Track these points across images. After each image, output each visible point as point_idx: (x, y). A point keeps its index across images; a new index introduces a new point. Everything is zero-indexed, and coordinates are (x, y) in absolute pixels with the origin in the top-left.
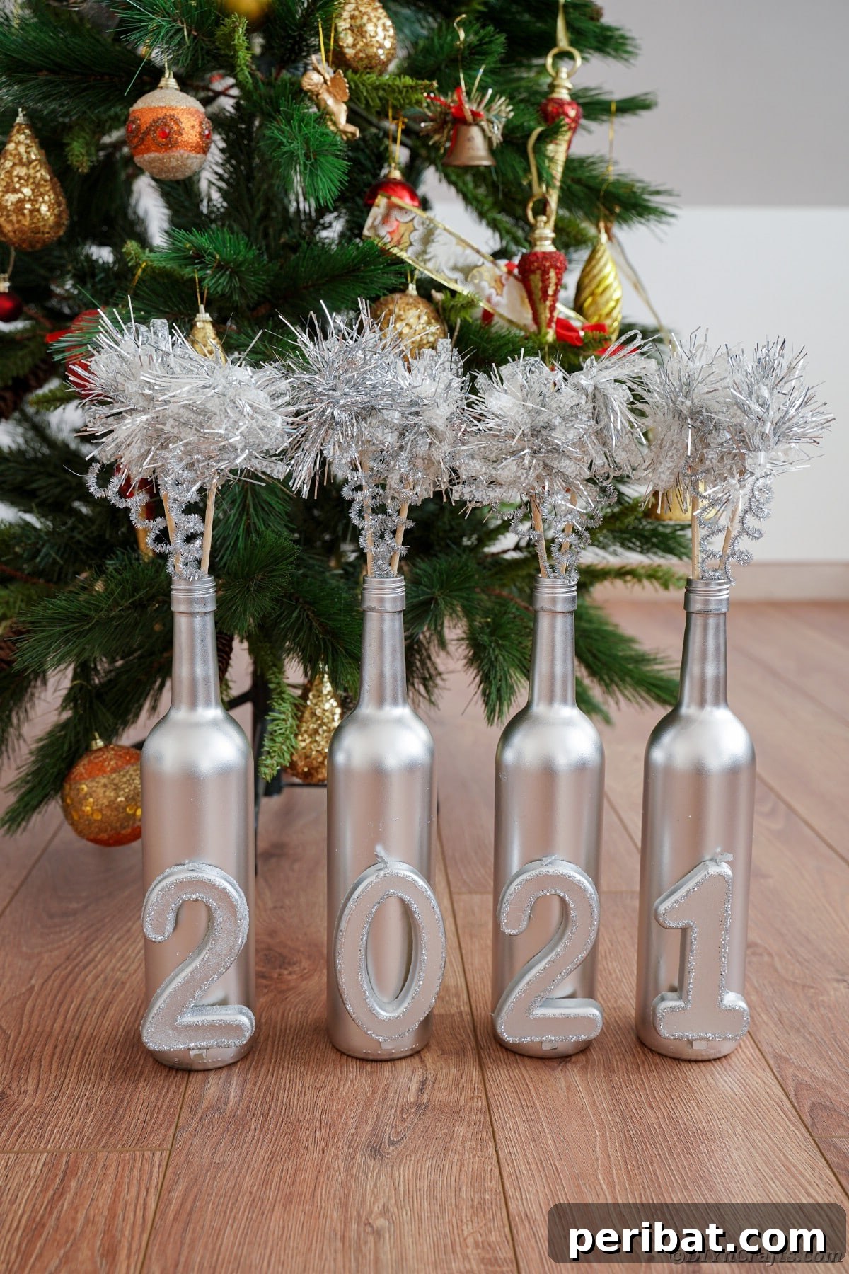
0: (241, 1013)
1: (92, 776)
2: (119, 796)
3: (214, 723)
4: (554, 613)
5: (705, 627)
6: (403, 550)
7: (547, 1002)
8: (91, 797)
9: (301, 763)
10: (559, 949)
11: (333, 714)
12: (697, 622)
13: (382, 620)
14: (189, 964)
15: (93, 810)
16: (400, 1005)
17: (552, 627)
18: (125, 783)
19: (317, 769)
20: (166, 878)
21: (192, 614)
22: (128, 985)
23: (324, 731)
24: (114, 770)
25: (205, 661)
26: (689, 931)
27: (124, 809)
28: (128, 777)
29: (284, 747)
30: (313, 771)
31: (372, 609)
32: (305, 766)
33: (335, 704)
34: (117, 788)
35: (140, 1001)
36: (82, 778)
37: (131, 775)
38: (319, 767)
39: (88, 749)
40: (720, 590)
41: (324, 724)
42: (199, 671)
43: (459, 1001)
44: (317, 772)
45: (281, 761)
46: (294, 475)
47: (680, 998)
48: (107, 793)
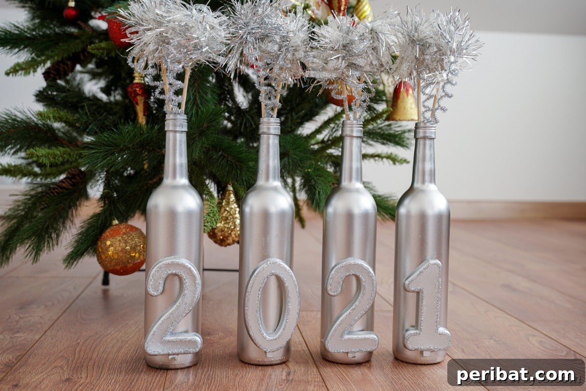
0: (196, 335)
1: (112, 236)
2: (127, 246)
3: (183, 187)
4: (352, 137)
5: (424, 145)
6: (280, 105)
7: (350, 333)
8: (112, 246)
9: (219, 234)
10: (357, 303)
11: (235, 211)
12: (421, 142)
13: (268, 138)
14: (170, 309)
15: (113, 253)
16: (277, 333)
17: (351, 144)
18: (130, 240)
19: (227, 238)
20: (159, 262)
21: (175, 132)
22: (129, 342)
23: (231, 218)
24: (124, 234)
25: (181, 155)
26: (421, 293)
27: (130, 253)
28: (131, 237)
29: (213, 219)
30: (225, 239)
31: (264, 133)
32: (221, 235)
33: (236, 206)
34: (126, 242)
35: (137, 347)
36: (108, 237)
37: (133, 237)
38: (228, 236)
39: (111, 225)
40: (432, 127)
41: (231, 215)
42: (178, 161)
43: (302, 346)
44: (227, 239)
45: (212, 225)
46: (228, 66)
47: (417, 329)
48: (121, 245)
